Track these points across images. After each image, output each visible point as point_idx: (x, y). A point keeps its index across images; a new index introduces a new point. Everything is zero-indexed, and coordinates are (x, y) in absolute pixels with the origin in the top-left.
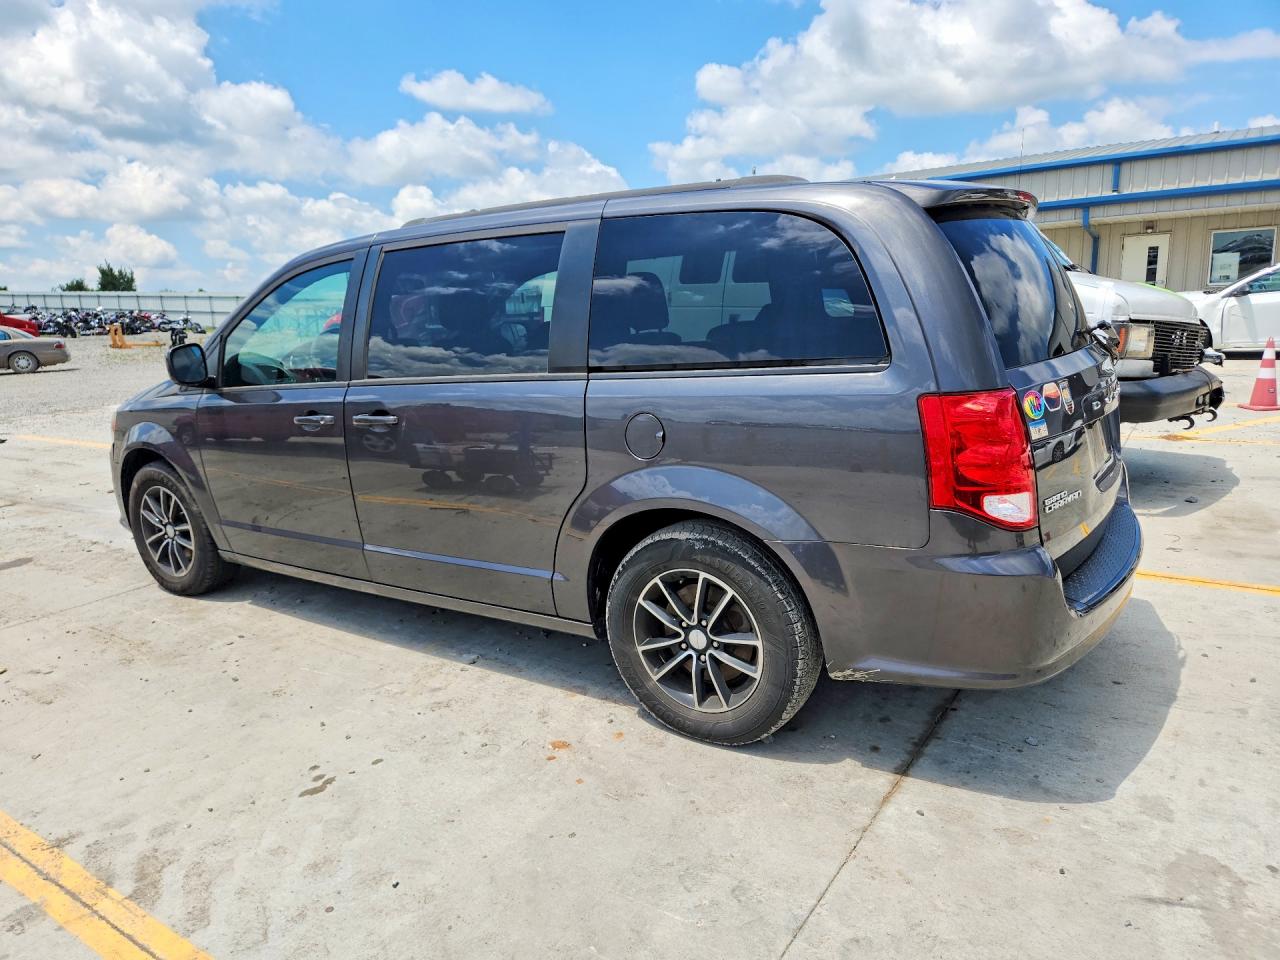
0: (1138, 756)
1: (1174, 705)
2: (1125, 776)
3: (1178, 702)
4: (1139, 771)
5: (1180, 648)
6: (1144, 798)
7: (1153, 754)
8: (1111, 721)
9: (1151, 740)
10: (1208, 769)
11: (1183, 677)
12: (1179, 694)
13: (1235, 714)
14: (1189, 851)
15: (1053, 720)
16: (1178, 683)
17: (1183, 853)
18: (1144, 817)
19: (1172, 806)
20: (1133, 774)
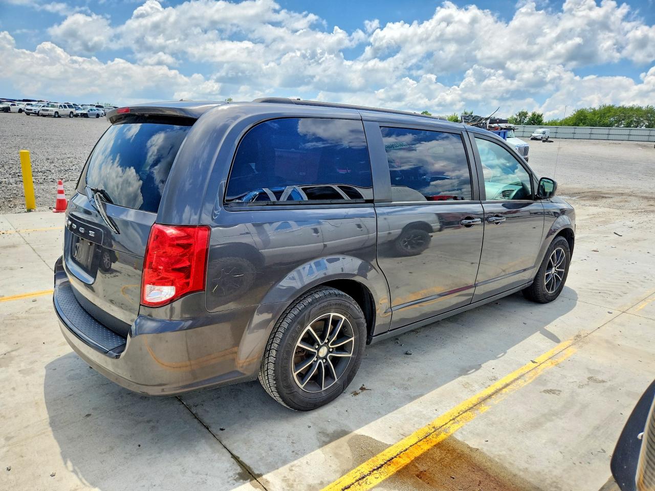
0: (46, 386)
1: (48, 420)
2: (46, 376)
3: (48, 423)
4: (42, 381)
5: (74, 471)
6: (33, 372)
7: (41, 390)
8: (72, 393)
9: (46, 394)
10: (14, 396)
11: (55, 443)
12: (50, 429)
13: (13, 434)
14: (8, 366)
15: (96, 379)
16: (56, 438)
17: (10, 365)
18: (30, 367)
19: (21, 375)
20: (44, 378)
